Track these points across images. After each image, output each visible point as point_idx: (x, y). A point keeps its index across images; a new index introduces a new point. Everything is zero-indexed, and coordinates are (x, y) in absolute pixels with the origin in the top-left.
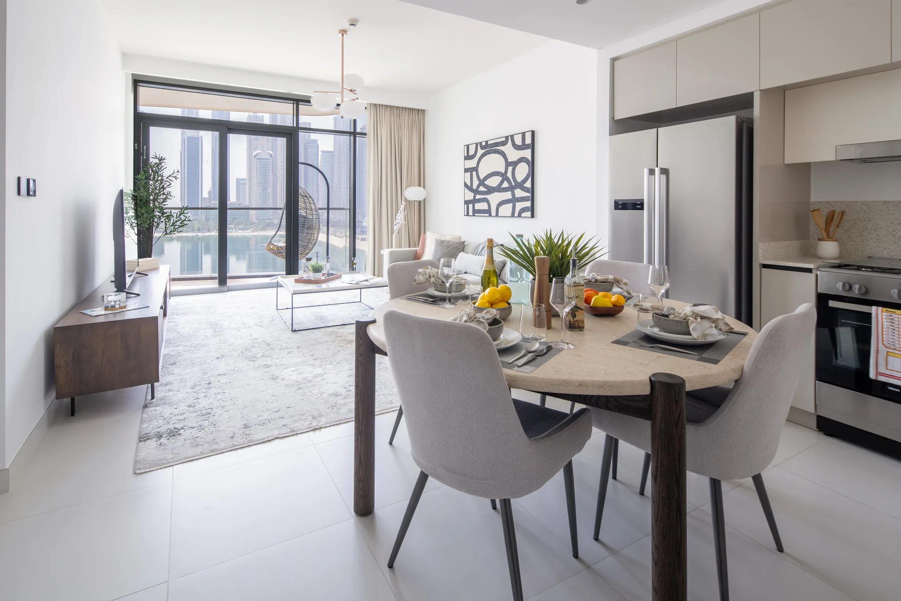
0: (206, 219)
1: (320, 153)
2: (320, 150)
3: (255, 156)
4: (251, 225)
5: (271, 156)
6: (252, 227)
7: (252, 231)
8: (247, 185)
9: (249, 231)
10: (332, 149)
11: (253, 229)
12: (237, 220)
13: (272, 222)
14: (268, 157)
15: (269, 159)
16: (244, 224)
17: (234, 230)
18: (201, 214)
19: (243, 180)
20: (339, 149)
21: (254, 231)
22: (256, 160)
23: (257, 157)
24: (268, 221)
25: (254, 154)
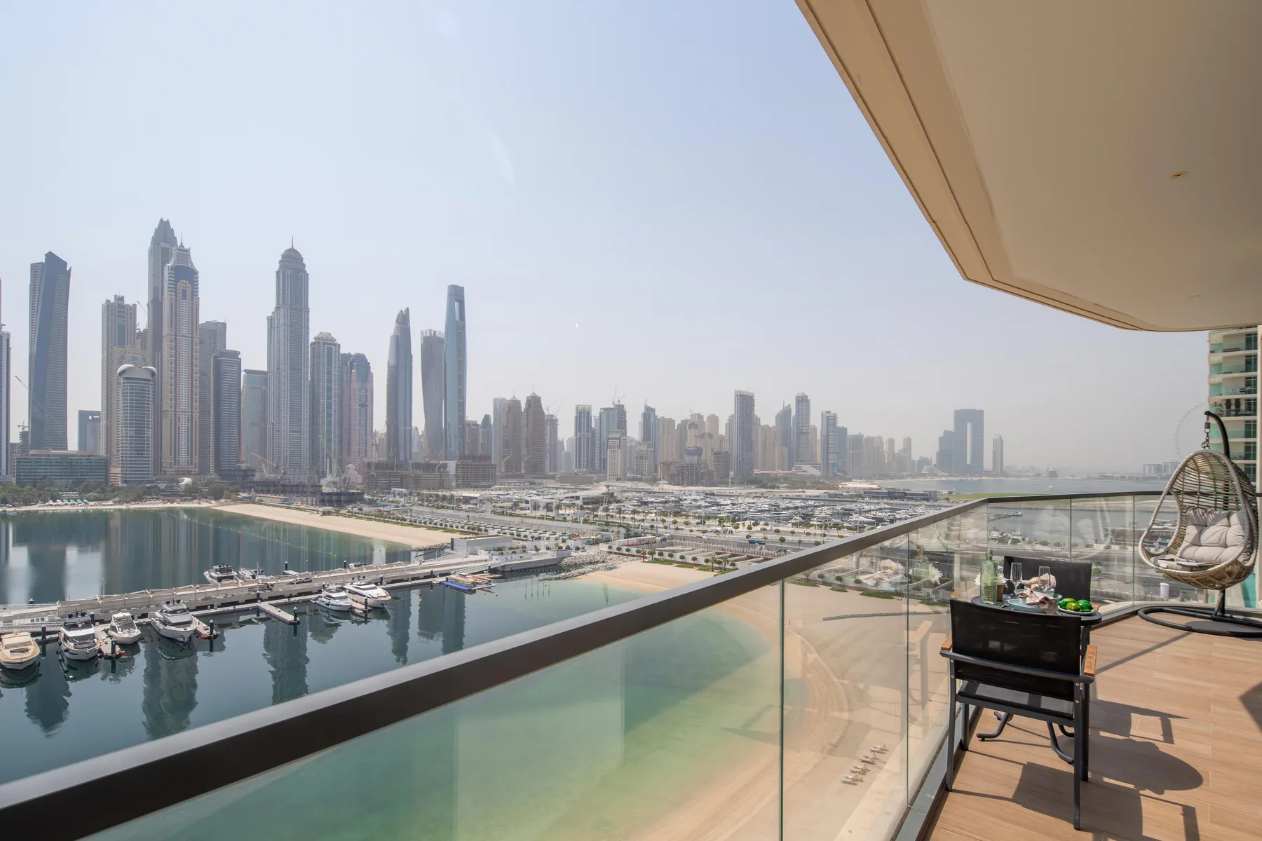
0: (17, 482)
1: (243, 374)
2: (243, 369)
3: (121, 374)
4: (113, 491)
5: (153, 374)
6: (115, 497)
7: (116, 503)
8: (103, 423)
9: (111, 502)
10: (265, 369)
11: (117, 499)
12: (84, 483)
13: (156, 487)
14: (149, 377)
15: (149, 380)
16: (98, 490)
17: (79, 501)
18: (7, 474)
19: (93, 413)
20: (278, 369)
21: (120, 503)
22: (122, 381)
23: (125, 376)
24: (148, 485)
25: (120, 370)
